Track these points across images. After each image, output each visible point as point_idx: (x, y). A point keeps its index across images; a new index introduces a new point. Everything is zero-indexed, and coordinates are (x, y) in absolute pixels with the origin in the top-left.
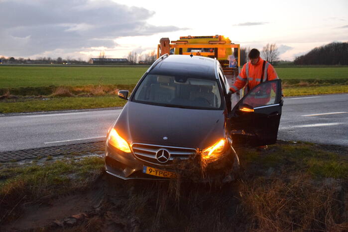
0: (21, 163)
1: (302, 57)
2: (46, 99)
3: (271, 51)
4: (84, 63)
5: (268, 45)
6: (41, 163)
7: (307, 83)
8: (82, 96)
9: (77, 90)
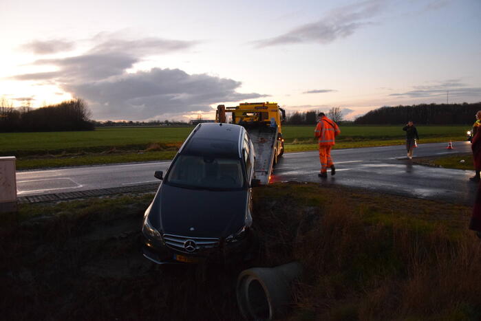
0: (101, 198)
1: (361, 118)
2: (142, 152)
3: (335, 113)
4: (186, 124)
5: (333, 109)
6: (114, 198)
7: (352, 139)
8: (170, 150)
9: (168, 145)
